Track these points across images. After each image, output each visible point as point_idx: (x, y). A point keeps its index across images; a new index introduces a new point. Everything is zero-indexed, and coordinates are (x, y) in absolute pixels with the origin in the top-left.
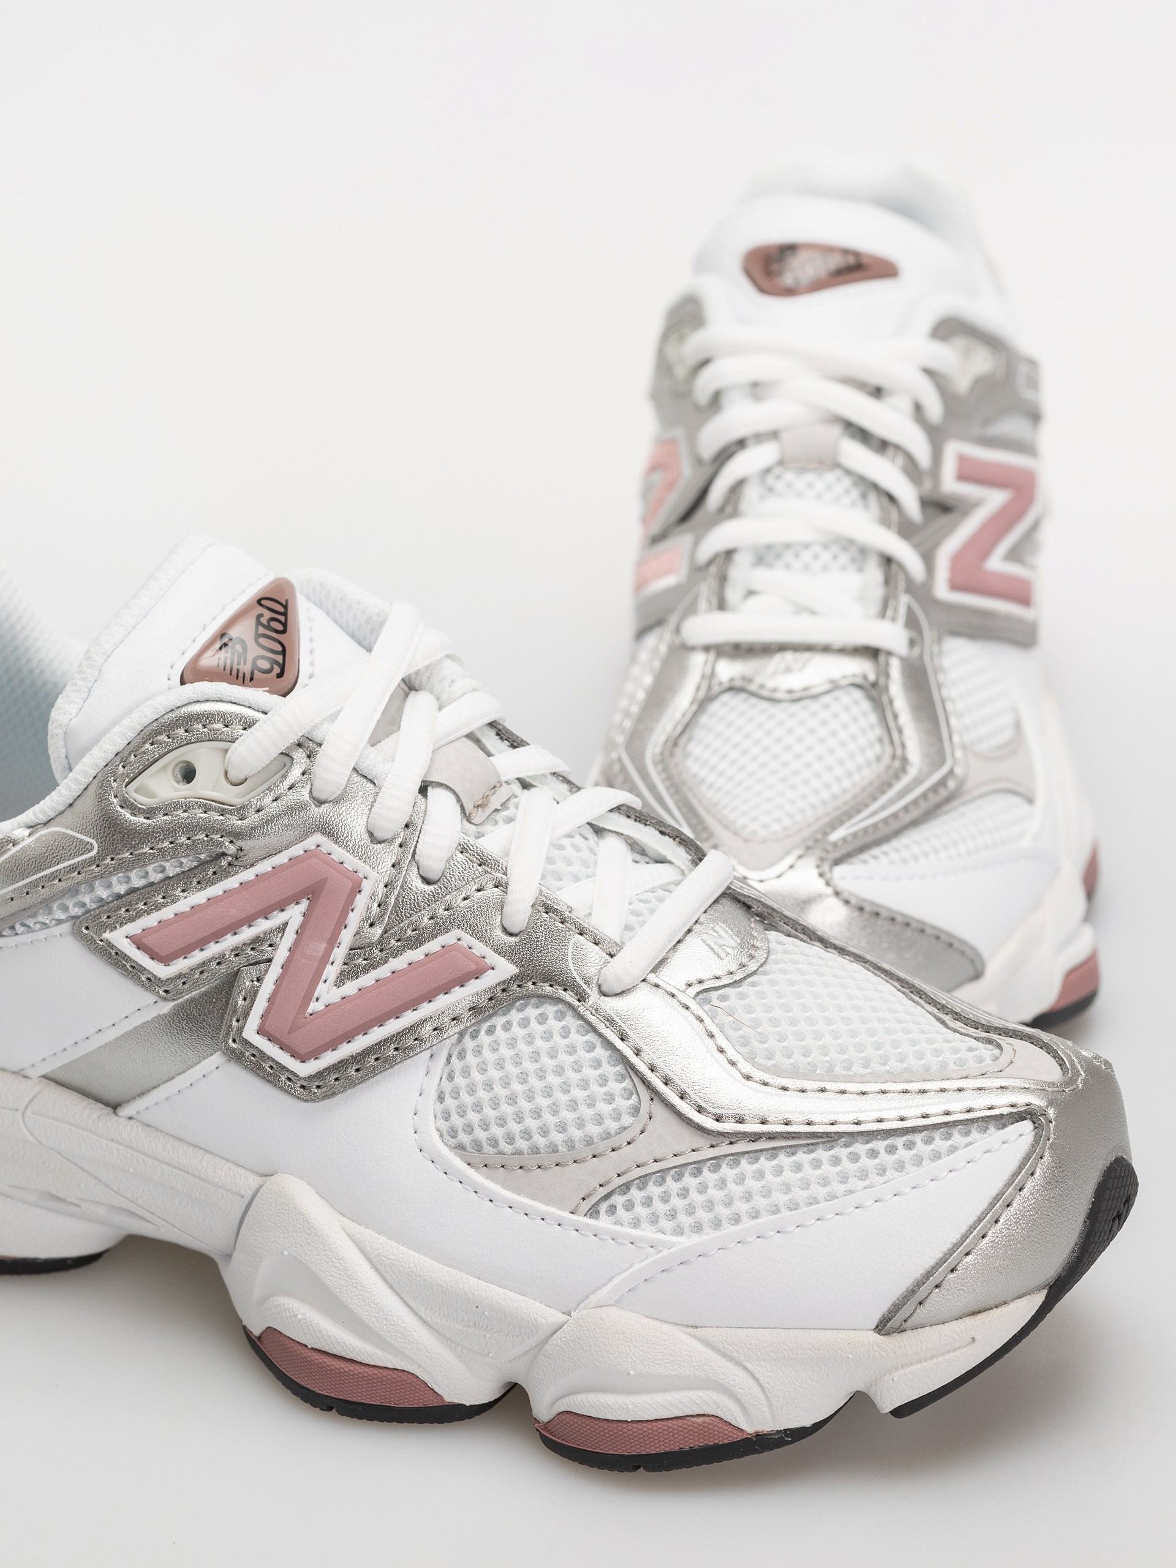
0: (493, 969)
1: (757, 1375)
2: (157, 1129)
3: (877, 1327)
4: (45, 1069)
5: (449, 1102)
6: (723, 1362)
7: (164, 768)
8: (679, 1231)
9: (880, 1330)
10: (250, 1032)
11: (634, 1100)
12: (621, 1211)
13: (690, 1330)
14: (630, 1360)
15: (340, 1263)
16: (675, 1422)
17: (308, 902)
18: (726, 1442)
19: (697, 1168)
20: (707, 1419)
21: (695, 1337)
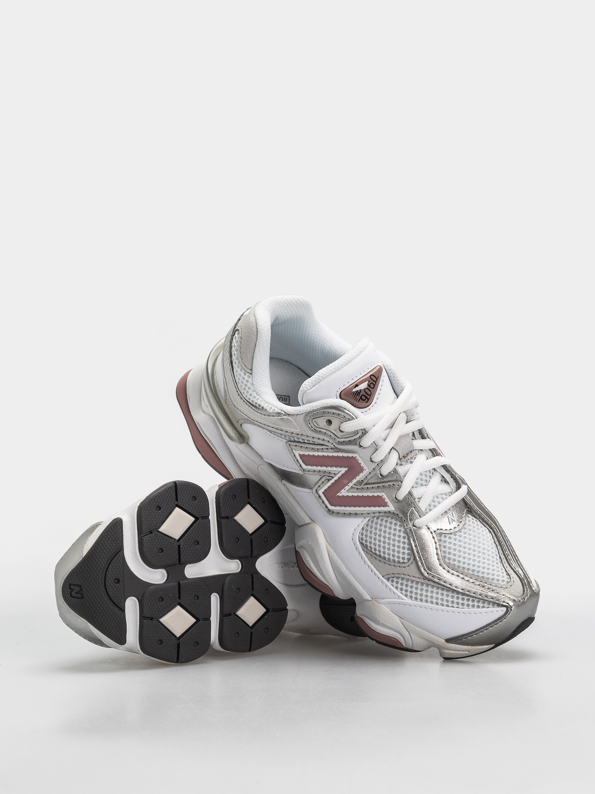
0: (389, 507)
1: (412, 636)
2: (290, 492)
3: (446, 640)
5: (364, 531)
6: (404, 629)
7: (324, 419)
8: (406, 596)
10: (321, 492)
11: (409, 557)
12: (394, 583)
14: (382, 619)
15: (322, 554)
16: (387, 637)
17: (348, 469)
19: (417, 583)
20: (396, 640)
21: (400, 621)
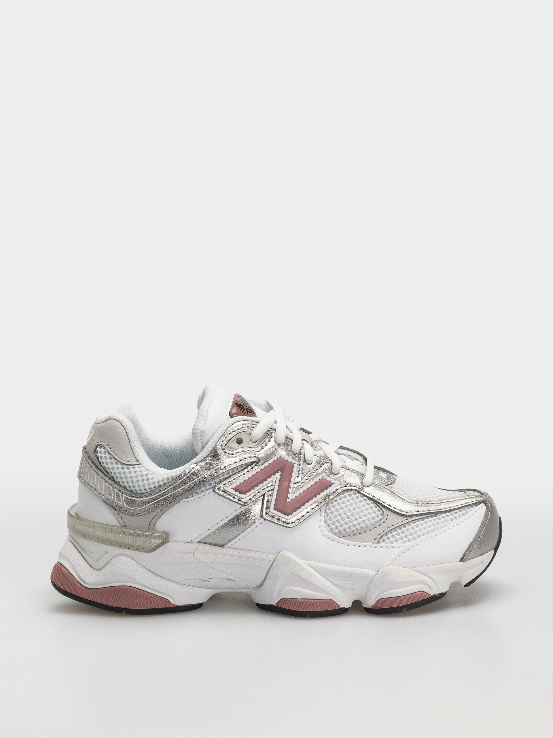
0: (334, 484)
1: (433, 578)
2: (238, 549)
3: (460, 560)
4: (198, 540)
5: (329, 522)
6: (423, 576)
7: (233, 441)
8: (404, 542)
9: (461, 561)
10: (272, 510)
11: (382, 511)
12: (387, 541)
13: (412, 569)
14: (400, 578)
15: (307, 571)
16: (413, 594)
17: (281, 472)
18: (427, 598)
19: (404, 525)
20: (421, 592)
21: (414, 571)
